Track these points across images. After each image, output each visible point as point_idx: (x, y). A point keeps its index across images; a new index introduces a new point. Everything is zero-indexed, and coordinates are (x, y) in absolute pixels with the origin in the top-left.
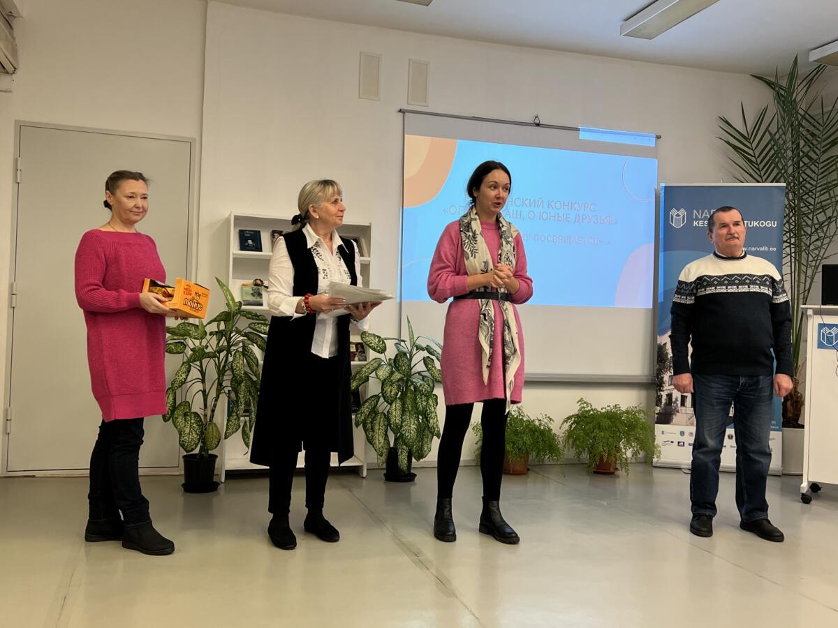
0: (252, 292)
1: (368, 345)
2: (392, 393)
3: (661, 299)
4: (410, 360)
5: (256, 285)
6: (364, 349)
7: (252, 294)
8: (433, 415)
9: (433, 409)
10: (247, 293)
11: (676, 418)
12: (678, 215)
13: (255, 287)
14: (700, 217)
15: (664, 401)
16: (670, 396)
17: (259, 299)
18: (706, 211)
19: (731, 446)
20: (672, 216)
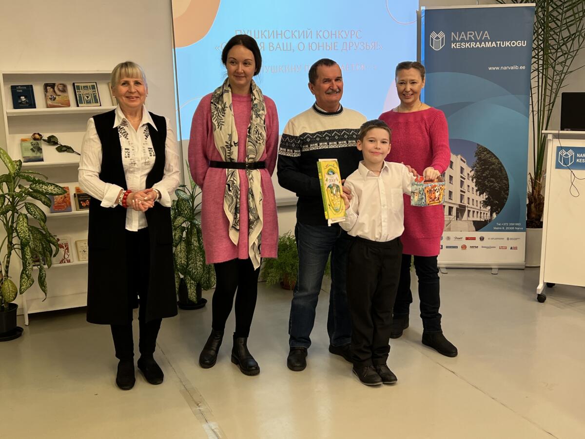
0: (32, 147)
2: (177, 237)
4: (192, 203)
5: (35, 139)
7: (32, 149)
10: (26, 149)
12: (437, 38)
13: (34, 142)
17: (39, 154)
18: (463, 33)
19: (482, 247)
20: (432, 39)
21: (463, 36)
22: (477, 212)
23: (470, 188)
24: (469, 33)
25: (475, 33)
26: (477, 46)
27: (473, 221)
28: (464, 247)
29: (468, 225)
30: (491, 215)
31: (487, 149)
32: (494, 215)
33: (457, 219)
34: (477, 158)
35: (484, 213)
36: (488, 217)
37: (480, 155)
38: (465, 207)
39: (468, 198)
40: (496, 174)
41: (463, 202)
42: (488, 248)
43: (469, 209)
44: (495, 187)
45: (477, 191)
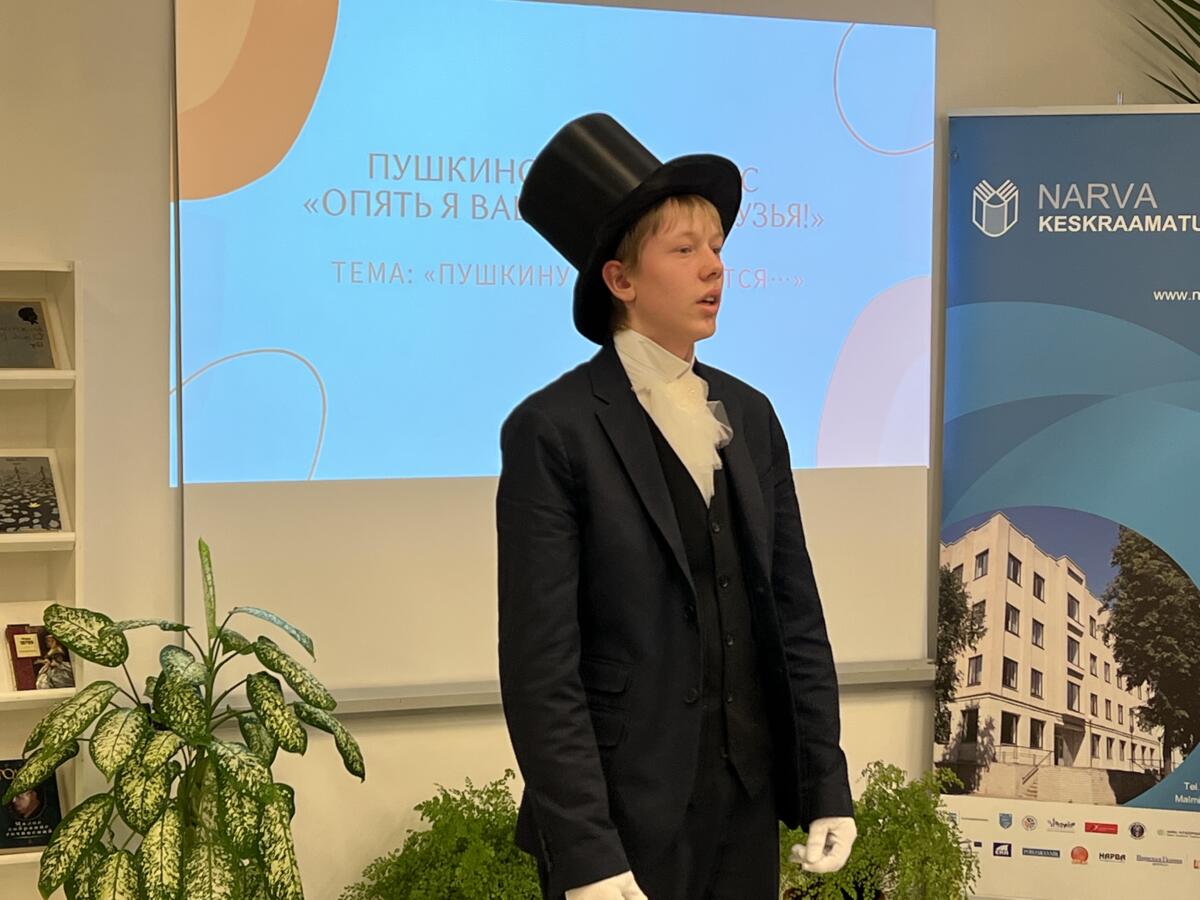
2: (149, 801)
8: (278, 849)
9: (279, 831)
11: (988, 778)
12: (995, 200)
15: (955, 729)
16: (971, 715)
18: (1074, 186)
19: (1139, 858)
20: (980, 204)
21: (1073, 195)
22: (1123, 743)
23: (1100, 664)
24: (1093, 188)
25: (1111, 189)
26: (1117, 226)
27: (1110, 772)
28: (1080, 855)
29: (1093, 781)
30: (1167, 755)
31: (1151, 543)
32: (1177, 756)
33: (1056, 763)
34: (1118, 569)
35: (1143, 748)
36: (1156, 762)
37: (1128, 561)
38: (1081, 723)
39: (1094, 697)
40: (1182, 623)
41: (1075, 707)
42: (1156, 861)
43: (1095, 731)
44: (1180, 665)
45: (1120, 674)
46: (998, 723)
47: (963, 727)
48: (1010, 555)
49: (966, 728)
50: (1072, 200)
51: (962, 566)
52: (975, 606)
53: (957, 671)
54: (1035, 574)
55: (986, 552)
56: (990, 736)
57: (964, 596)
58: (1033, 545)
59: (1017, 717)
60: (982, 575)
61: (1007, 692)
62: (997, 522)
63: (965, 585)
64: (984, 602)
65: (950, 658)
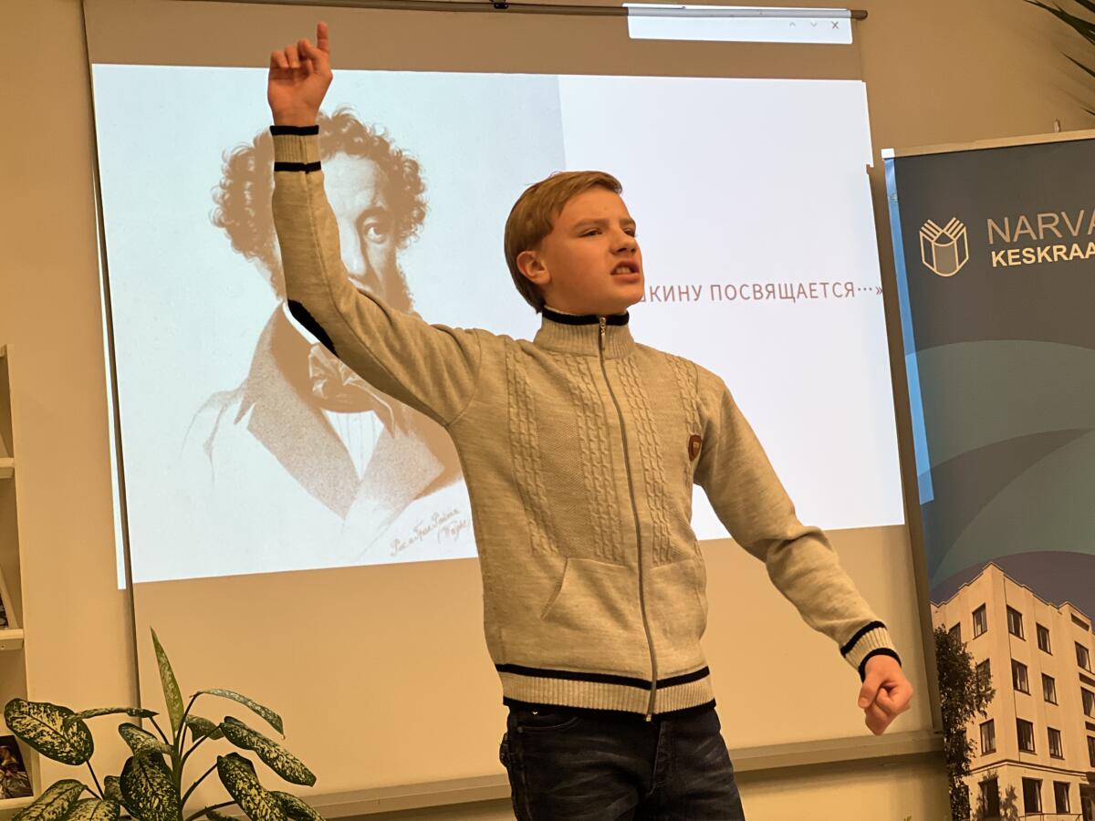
1: (31, 742)
3: (926, 494)
4: (175, 776)
6: (19, 757)
12: (944, 239)
14: (1007, 239)
15: (974, 805)
16: (990, 786)
18: (1023, 218)
20: (928, 244)
21: (1024, 227)
25: (1061, 217)
26: (1073, 254)
46: (1019, 793)
47: (983, 800)
48: (1008, 608)
49: (986, 801)
50: (1022, 232)
51: (959, 625)
52: (978, 667)
53: (969, 741)
54: (1038, 625)
55: (983, 606)
56: (1014, 807)
57: (966, 657)
58: (1031, 594)
59: (1039, 782)
60: (982, 633)
61: (1025, 757)
62: (990, 575)
63: (965, 645)
64: (988, 660)
65: (959, 727)
